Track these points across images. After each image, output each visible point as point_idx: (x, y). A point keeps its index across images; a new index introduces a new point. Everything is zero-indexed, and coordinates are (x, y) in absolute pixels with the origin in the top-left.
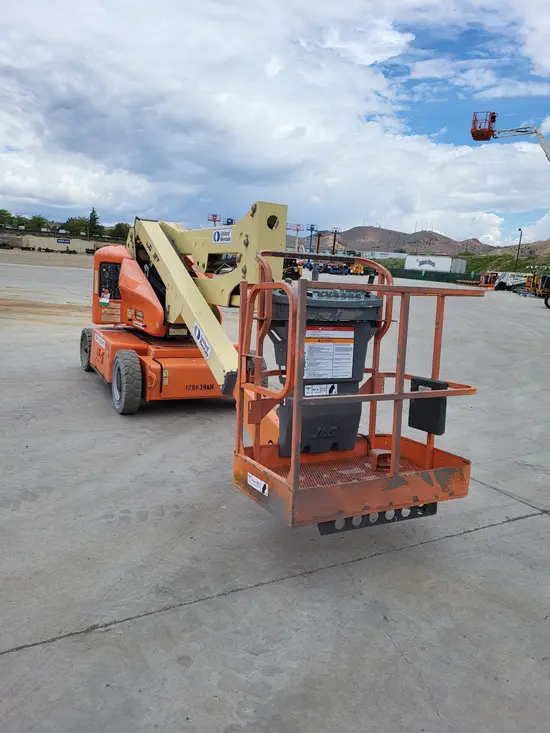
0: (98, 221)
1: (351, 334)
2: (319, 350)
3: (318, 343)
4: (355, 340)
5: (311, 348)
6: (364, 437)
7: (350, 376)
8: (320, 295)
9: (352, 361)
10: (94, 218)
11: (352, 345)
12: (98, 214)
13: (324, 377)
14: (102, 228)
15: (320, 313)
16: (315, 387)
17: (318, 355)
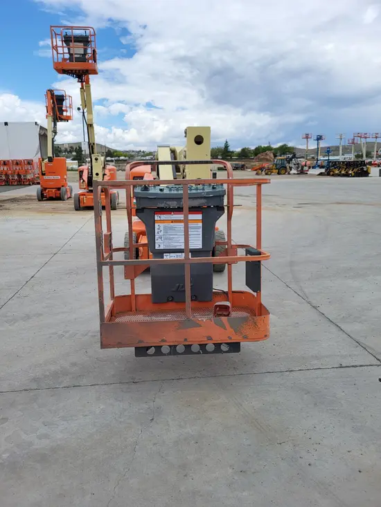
0: (229, 148)
1: (199, 217)
2: (171, 228)
3: (172, 224)
4: (203, 221)
5: (165, 227)
6: (224, 292)
7: (201, 247)
8: (170, 190)
9: (201, 236)
10: (226, 147)
11: (200, 224)
12: (229, 143)
13: (178, 248)
14: (233, 152)
15: (168, 203)
16: (172, 254)
17: (170, 232)
